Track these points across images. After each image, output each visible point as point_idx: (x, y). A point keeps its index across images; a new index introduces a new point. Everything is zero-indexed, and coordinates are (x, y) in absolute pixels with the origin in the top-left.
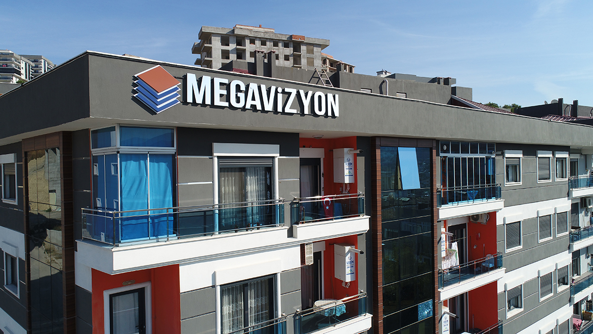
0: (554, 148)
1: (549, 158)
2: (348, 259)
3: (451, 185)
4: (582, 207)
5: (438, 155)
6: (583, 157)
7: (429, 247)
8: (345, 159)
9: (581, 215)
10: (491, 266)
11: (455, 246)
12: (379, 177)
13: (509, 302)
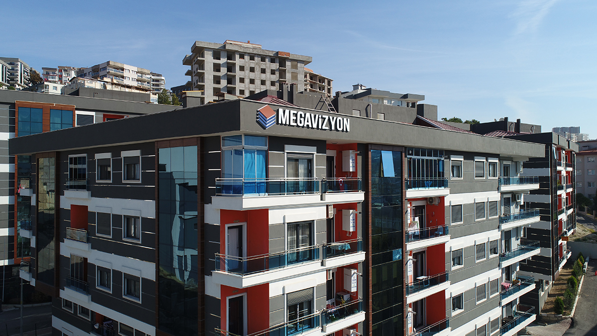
0: (487, 155)
1: (484, 162)
2: (351, 218)
3: (414, 176)
4: (513, 201)
5: (406, 157)
6: (514, 163)
7: (400, 214)
8: (351, 157)
9: (513, 208)
10: (441, 233)
11: (417, 219)
12: (370, 168)
13: (453, 260)
